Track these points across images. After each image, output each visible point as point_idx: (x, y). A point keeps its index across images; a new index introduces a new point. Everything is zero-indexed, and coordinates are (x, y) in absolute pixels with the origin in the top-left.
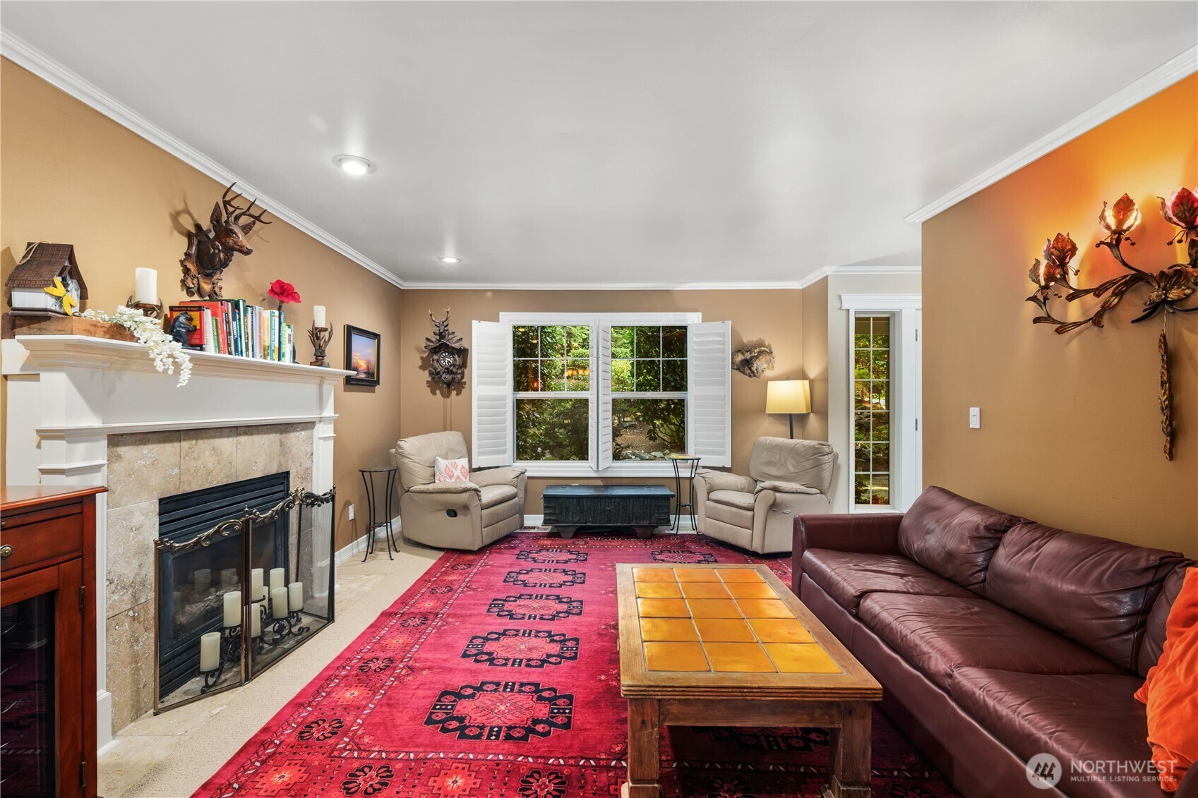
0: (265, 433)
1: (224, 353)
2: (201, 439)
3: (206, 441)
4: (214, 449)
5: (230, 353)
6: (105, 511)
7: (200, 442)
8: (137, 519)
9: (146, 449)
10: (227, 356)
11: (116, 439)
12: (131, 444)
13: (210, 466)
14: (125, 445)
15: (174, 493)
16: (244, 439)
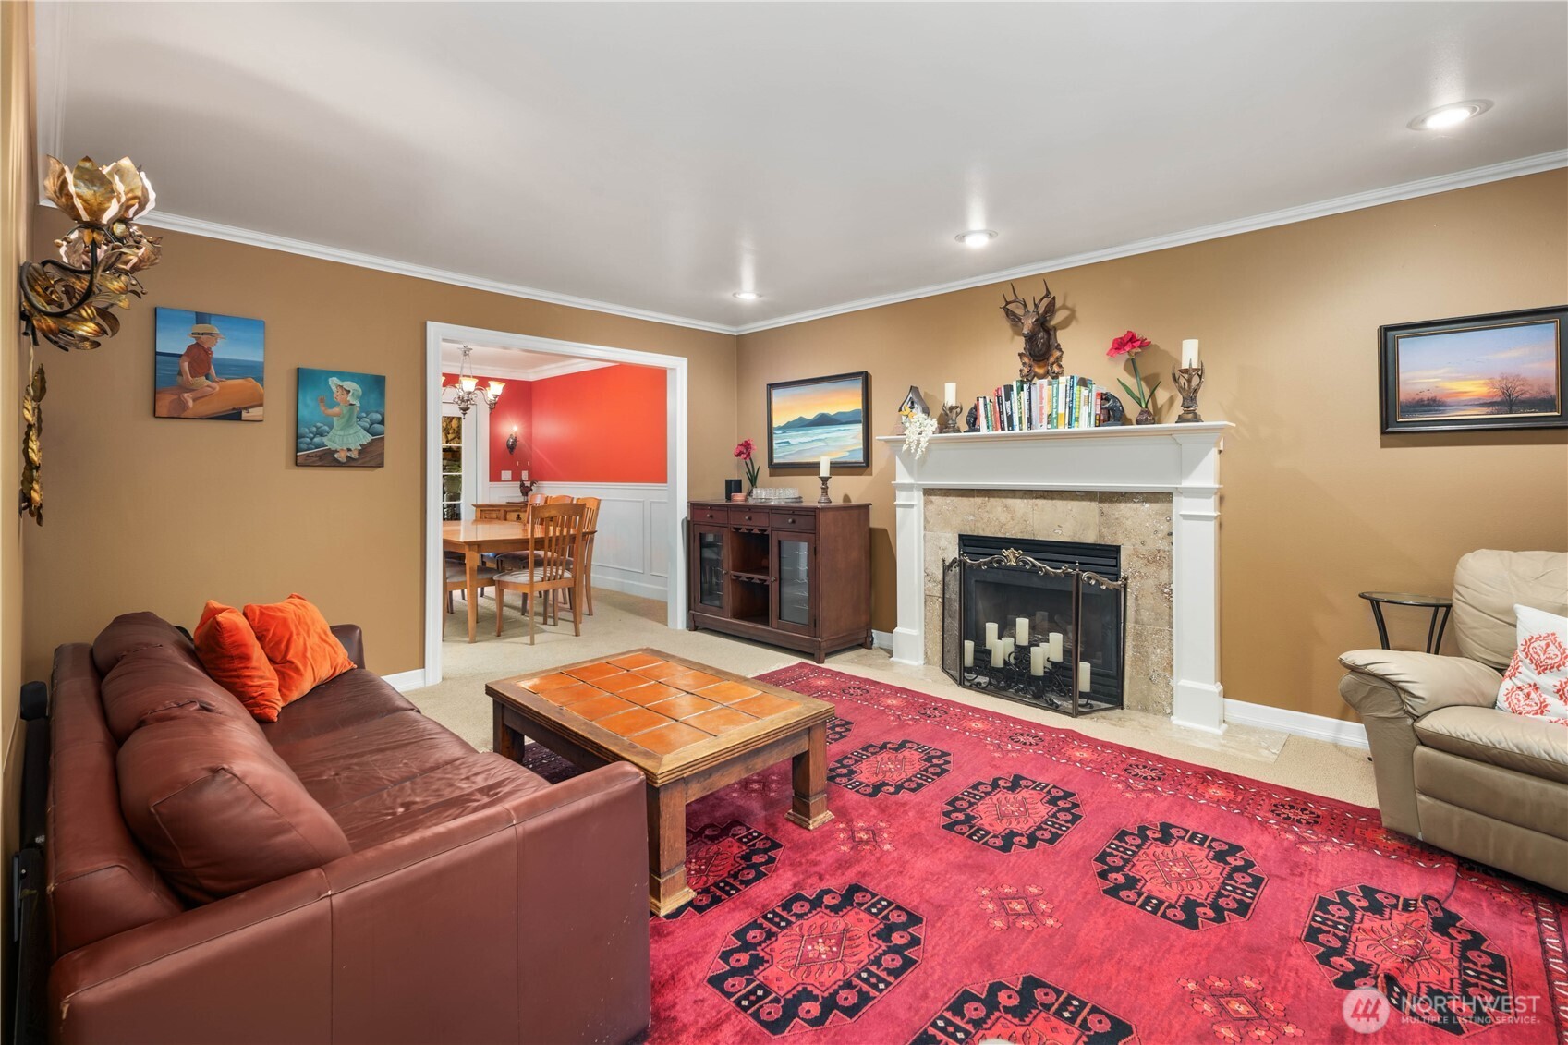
0: (1072, 500)
1: (997, 430)
2: (994, 497)
3: (998, 499)
4: (1006, 507)
5: (1003, 429)
6: (922, 533)
7: (991, 499)
8: (943, 543)
9: (949, 500)
10: (1000, 432)
11: (929, 492)
12: (939, 495)
13: (1003, 520)
14: (936, 495)
15: (970, 533)
16: (1041, 502)
